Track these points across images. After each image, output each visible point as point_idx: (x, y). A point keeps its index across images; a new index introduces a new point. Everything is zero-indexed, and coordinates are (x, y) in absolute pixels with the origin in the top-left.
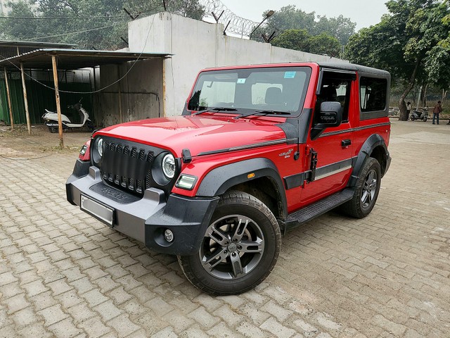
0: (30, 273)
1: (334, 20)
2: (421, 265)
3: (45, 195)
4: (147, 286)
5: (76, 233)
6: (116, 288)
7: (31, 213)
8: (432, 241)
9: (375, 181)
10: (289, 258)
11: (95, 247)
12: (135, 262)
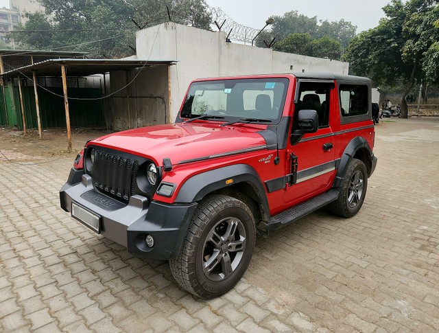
0: (24, 277)
1: (336, 24)
2: (400, 263)
3: (48, 200)
4: (133, 290)
5: (73, 237)
6: (104, 291)
7: (32, 218)
8: (414, 239)
9: (361, 181)
10: (274, 259)
11: (89, 251)
12: (125, 265)
